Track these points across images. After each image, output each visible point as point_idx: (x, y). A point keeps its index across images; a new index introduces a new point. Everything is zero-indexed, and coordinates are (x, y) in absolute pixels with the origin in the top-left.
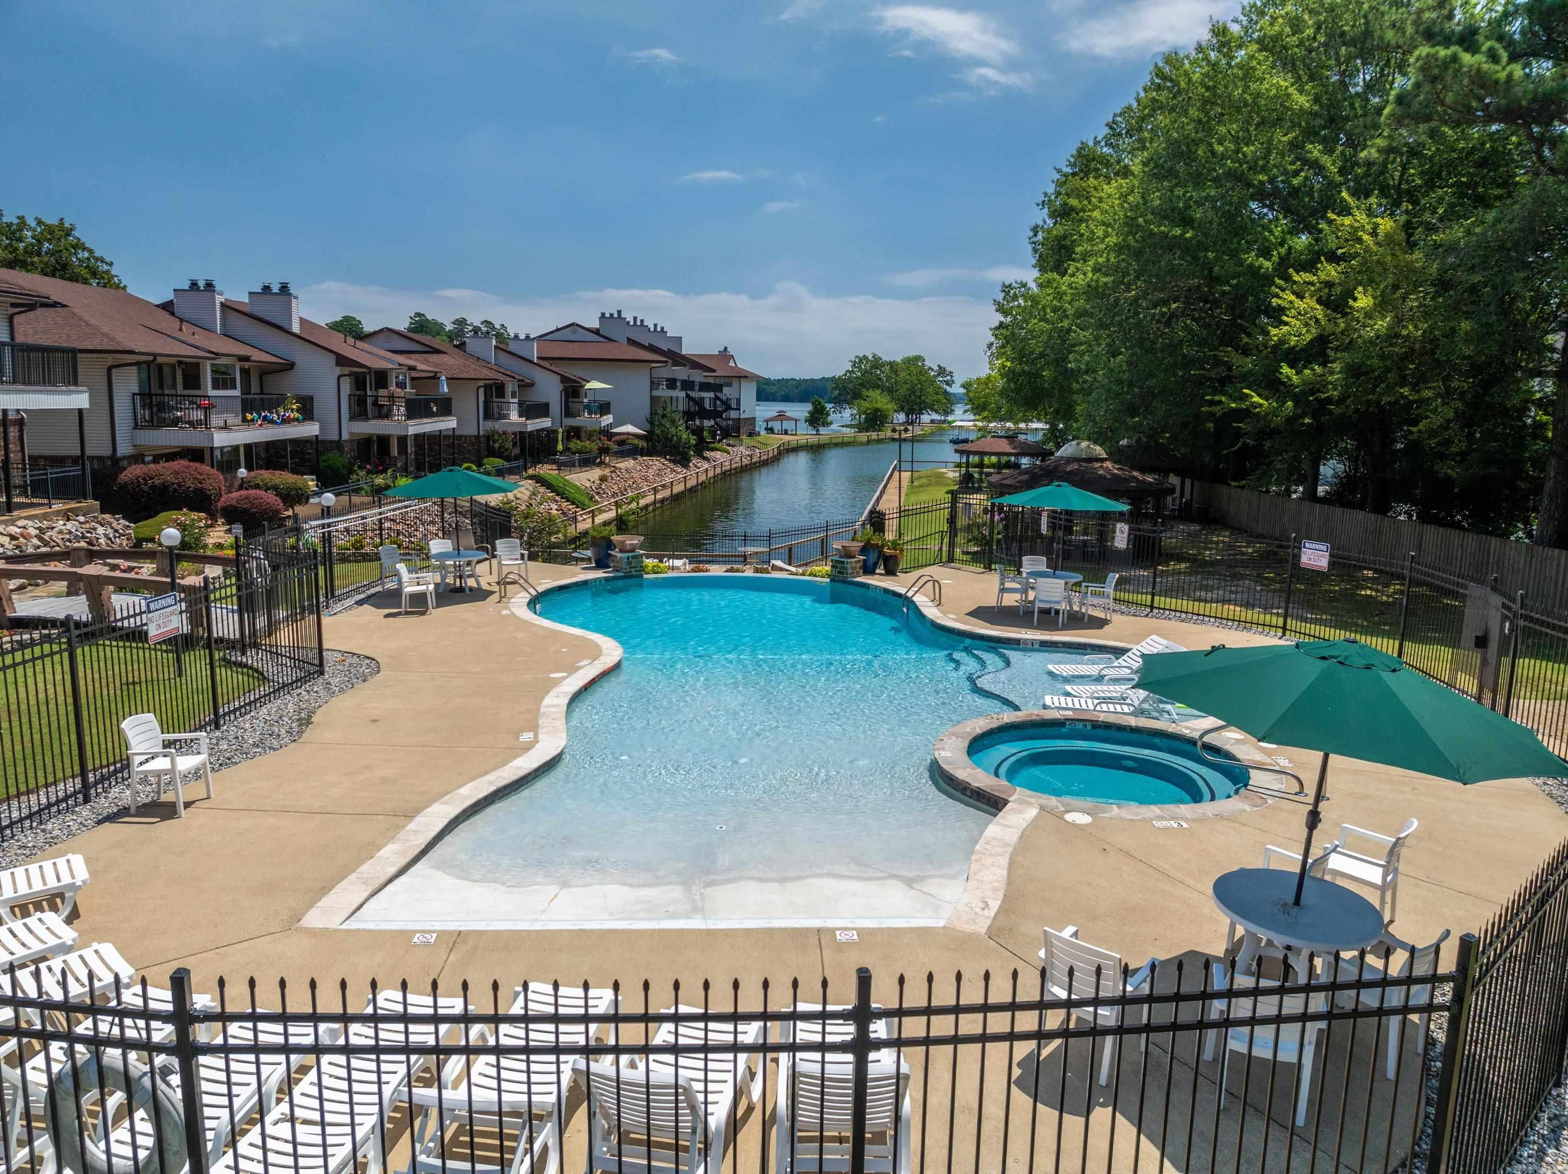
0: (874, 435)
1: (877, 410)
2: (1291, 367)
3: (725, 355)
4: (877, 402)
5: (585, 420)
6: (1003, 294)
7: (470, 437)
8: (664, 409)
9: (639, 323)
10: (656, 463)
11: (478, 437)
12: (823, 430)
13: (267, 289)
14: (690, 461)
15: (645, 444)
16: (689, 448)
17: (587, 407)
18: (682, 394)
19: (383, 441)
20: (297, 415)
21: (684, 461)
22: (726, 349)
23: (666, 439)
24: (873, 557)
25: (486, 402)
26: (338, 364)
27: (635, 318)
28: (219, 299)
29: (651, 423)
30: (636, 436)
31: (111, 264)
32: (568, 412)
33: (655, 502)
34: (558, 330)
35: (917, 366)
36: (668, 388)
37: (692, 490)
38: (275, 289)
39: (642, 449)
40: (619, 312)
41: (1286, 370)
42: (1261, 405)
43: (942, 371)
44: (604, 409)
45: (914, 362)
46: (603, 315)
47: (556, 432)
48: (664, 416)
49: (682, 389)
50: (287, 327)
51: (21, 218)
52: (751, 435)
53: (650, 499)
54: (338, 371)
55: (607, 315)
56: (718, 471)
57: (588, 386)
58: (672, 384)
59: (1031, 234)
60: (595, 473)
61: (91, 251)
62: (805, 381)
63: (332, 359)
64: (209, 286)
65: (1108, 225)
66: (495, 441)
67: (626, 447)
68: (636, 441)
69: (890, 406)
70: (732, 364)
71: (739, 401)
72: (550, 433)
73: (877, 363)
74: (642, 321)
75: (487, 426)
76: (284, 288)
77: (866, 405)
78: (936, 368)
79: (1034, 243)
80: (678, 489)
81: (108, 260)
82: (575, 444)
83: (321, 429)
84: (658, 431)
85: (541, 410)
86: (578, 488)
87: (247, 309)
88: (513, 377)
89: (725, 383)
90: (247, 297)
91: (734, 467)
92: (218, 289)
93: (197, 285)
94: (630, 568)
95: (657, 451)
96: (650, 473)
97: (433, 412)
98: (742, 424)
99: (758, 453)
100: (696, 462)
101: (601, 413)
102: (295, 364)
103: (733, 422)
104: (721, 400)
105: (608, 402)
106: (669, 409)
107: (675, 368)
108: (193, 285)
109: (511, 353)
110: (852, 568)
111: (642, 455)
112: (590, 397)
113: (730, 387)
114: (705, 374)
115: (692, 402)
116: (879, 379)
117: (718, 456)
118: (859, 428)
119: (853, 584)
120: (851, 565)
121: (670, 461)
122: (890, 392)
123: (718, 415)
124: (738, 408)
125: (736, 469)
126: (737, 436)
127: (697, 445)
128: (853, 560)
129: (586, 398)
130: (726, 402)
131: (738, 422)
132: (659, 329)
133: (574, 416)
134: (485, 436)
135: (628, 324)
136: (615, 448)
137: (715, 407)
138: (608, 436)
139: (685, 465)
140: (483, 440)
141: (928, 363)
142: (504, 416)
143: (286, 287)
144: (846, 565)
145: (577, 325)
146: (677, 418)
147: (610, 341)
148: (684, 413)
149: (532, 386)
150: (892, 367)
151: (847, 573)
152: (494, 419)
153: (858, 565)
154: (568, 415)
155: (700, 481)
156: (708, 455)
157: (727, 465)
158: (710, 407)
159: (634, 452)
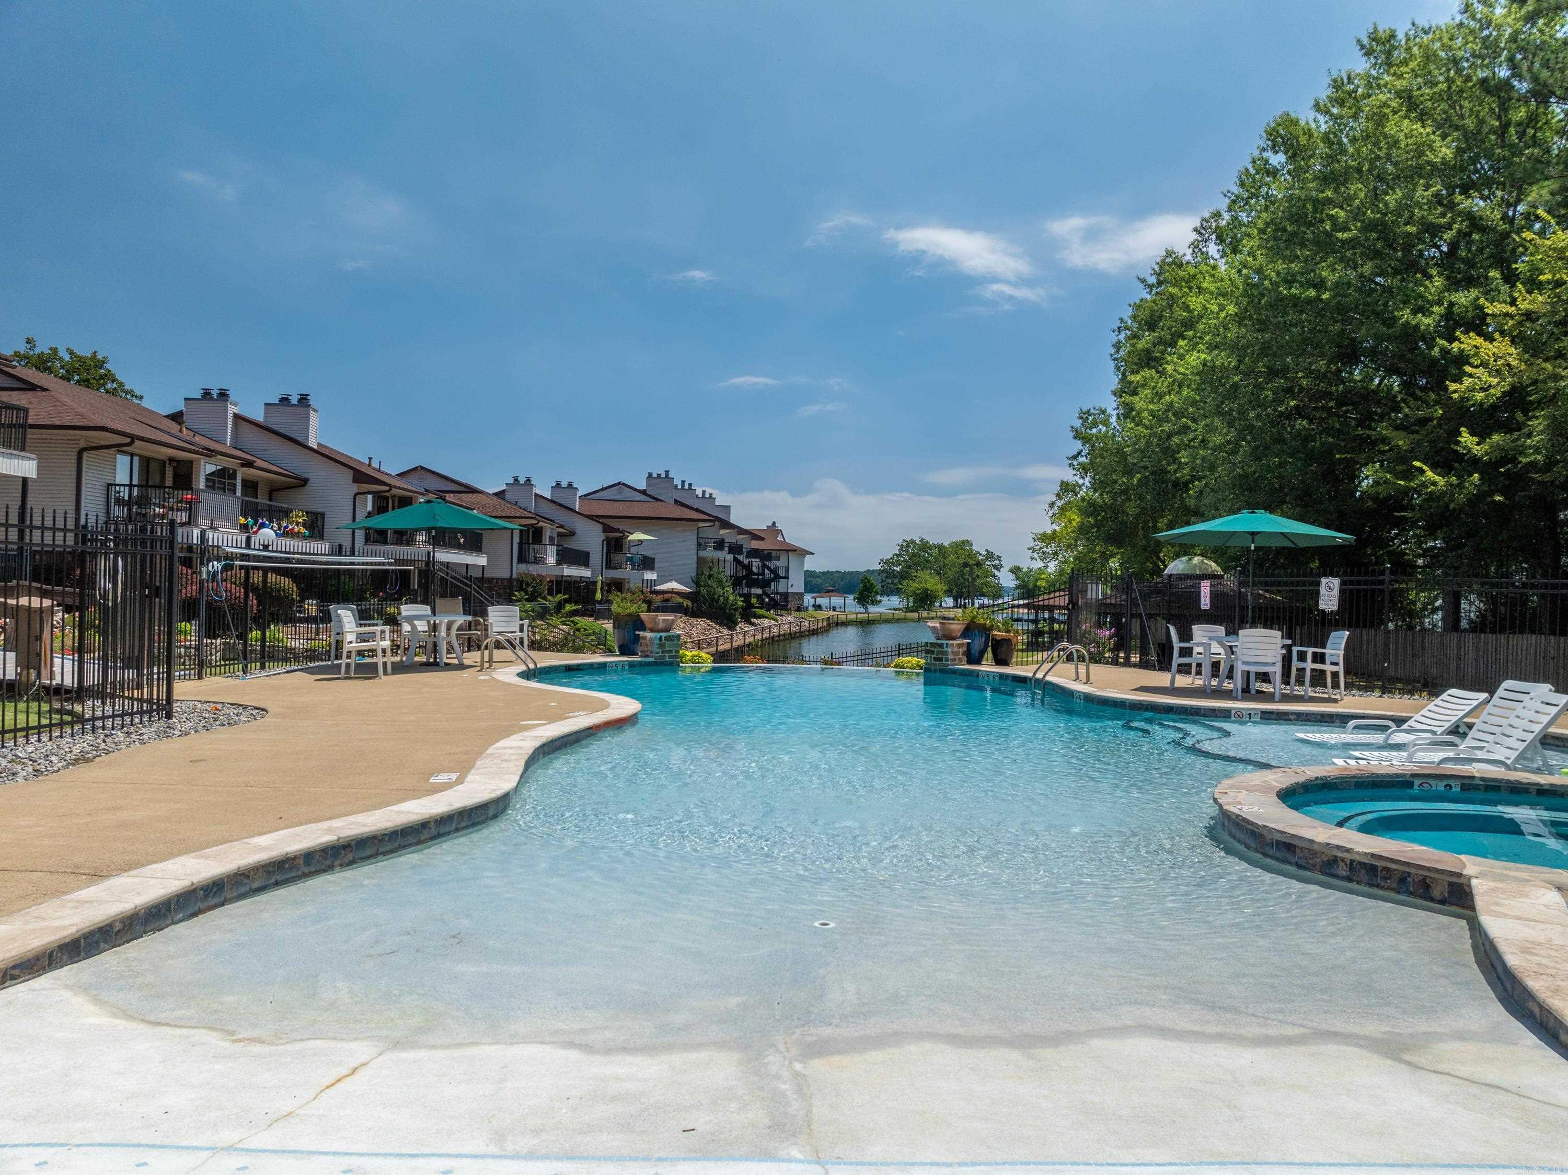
0: (925, 614)
1: (927, 590)
2: (1472, 434)
3: (774, 529)
4: (926, 582)
5: (627, 572)
6: (1080, 421)
7: (502, 579)
8: (711, 569)
9: (687, 487)
10: (701, 624)
11: (510, 580)
12: (872, 609)
13: (285, 400)
14: (736, 624)
15: (690, 604)
16: (736, 609)
17: (630, 560)
18: (730, 557)
20: (303, 530)
21: (730, 622)
22: (774, 523)
23: (713, 599)
24: (979, 641)
25: (521, 544)
26: (355, 481)
27: (683, 482)
28: (232, 410)
29: (697, 583)
30: (679, 593)
31: (141, 398)
32: (610, 565)
34: (603, 489)
35: (965, 550)
36: (715, 549)
38: (294, 400)
39: (687, 607)
40: (667, 472)
41: (1466, 438)
42: (1434, 484)
43: (990, 555)
44: (648, 563)
45: (962, 546)
46: (650, 475)
47: (595, 583)
48: (710, 576)
49: (730, 552)
50: (303, 441)
51: (55, 350)
52: (799, 609)
54: (355, 488)
55: (655, 475)
56: (766, 635)
57: (631, 537)
58: (720, 545)
59: (1113, 350)
61: (121, 384)
63: (349, 474)
64: (223, 395)
65: (1224, 295)
66: (527, 584)
67: (669, 603)
68: (681, 600)
69: (939, 587)
70: (780, 538)
71: (787, 569)
72: (591, 584)
73: (925, 546)
74: (690, 485)
75: (520, 569)
76: (304, 400)
77: (915, 585)
78: (984, 553)
79: (1116, 359)
80: (724, 646)
81: (138, 393)
83: (331, 548)
84: (704, 591)
85: (582, 559)
87: (263, 424)
88: (552, 521)
89: (774, 554)
90: (262, 408)
91: (782, 632)
92: (231, 398)
93: (210, 394)
94: (663, 652)
95: (702, 612)
96: (695, 632)
97: (460, 544)
98: (790, 598)
99: (807, 623)
100: (742, 626)
101: (644, 569)
102: (308, 480)
103: (781, 594)
104: (769, 569)
105: (652, 556)
106: (715, 570)
107: (722, 532)
108: (205, 394)
109: (552, 501)
110: (952, 652)
111: (686, 614)
112: (633, 550)
113: (778, 559)
114: (753, 542)
115: (740, 567)
116: (928, 561)
117: (766, 622)
118: (908, 609)
119: (954, 672)
120: (949, 650)
121: (716, 623)
122: (938, 573)
123: (765, 584)
124: (787, 578)
125: (784, 635)
126: (785, 608)
127: (745, 609)
128: (955, 642)
129: (629, 550)
130: (774, 571)
131: (786, 596)
132: (707, 496)
133: (615, 568)
134: (517, 580)
135: (676, 486)
136: (659, 604)
137: (763, 574)
138: (652, 592)
139: (732, 627)
140: (515, 583)
141: (975, 548)
142: (540, 561)
143: (306, 399)
144: (945, 649)
145: (624, 485)
146: (724, 580)
147: (657, 499)
148: (731, 577)
149: (572, 534)
150: (940, 550)
151: (947, 660)
152: (529, 562)
153: (961, 650)
154: (609, 567)
155: (747, 641)
156: (756, 621)
157: (775, 631)
158: (758, 574)
159: (678, 609)
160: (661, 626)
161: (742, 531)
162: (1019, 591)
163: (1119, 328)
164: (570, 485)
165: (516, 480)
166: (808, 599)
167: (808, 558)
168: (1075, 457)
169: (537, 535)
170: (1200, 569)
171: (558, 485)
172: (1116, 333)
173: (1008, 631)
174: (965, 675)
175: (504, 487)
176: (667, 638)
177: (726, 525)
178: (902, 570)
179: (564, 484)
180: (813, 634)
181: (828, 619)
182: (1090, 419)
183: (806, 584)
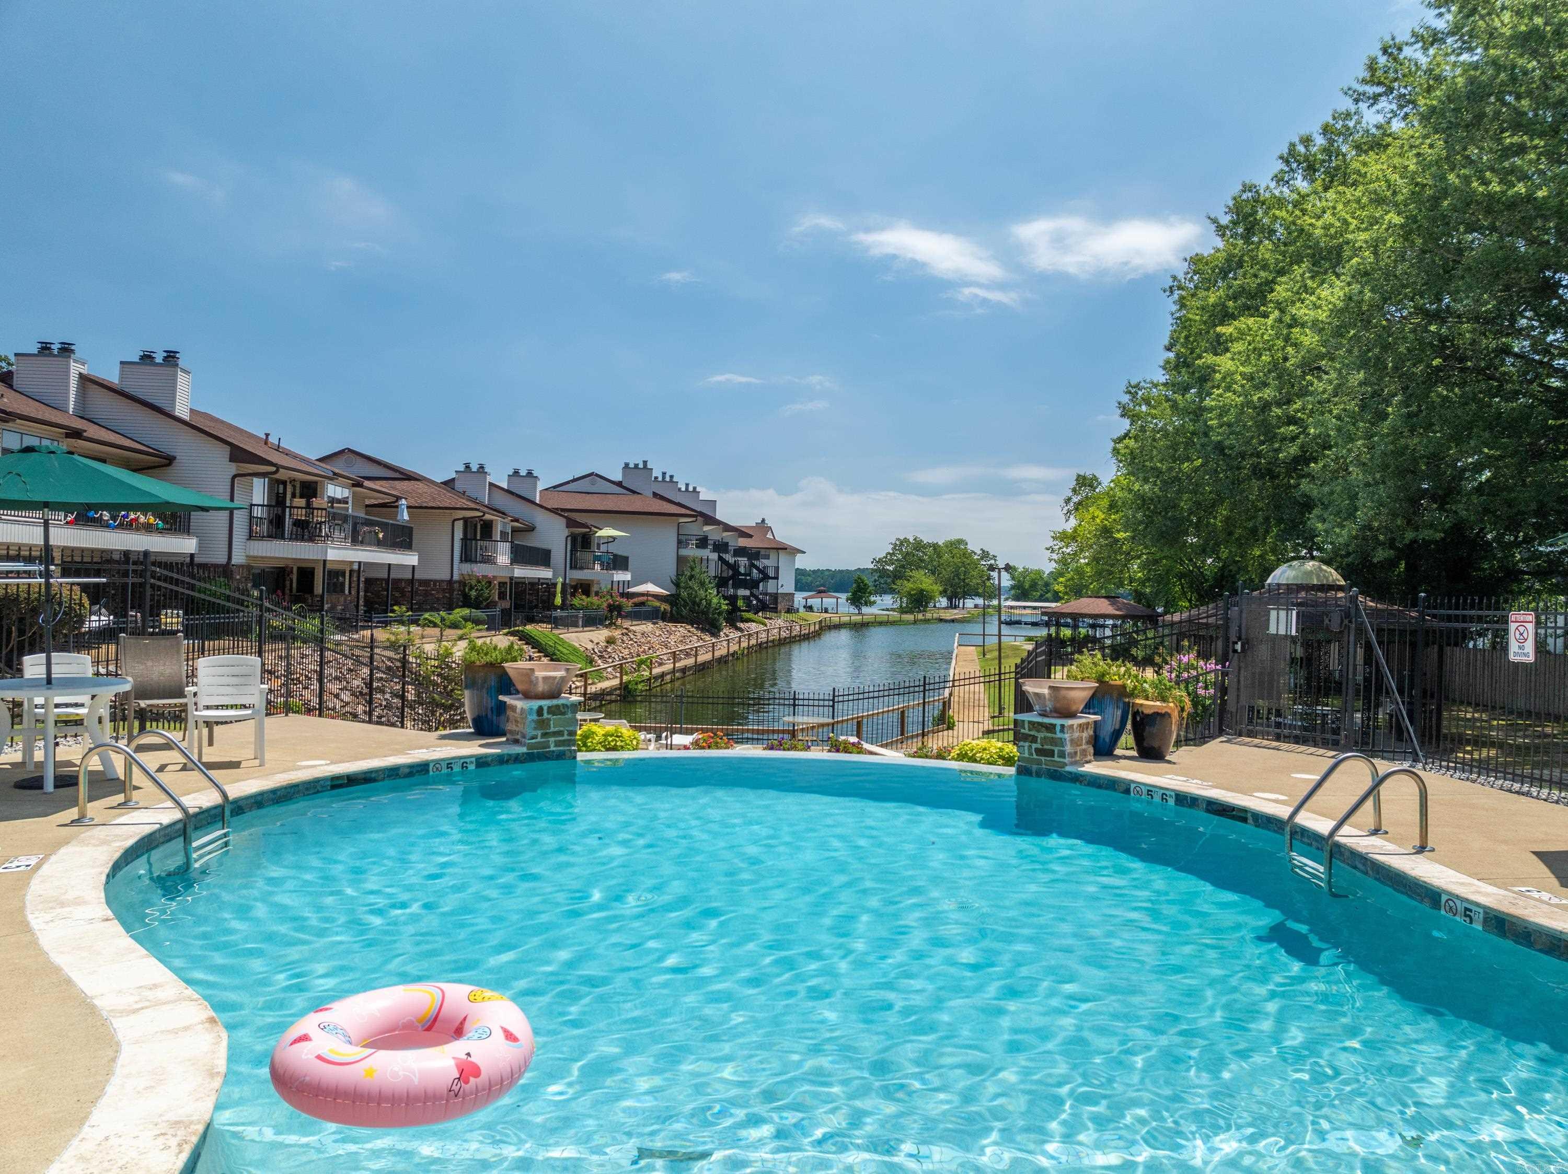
0: (920, 616)
1: (922, 590)
3: (763, 526)
4: (921, 582)
5: (596, 573)
6: (1128, 396)
7: (441, 582)
8: (692, 569)
9: (668, 479)
10: (681, 630)
11: (450, 582)
12: (865, 610)
13: (147, 358)
14: (720, 630)
15: (668, 608)
16: (720, 614)
17: (599, 558)
18: (714, 556)
19: (306, 574)
21: (713, 628)
22: (763, 520)
23: (694, 603)
24: (1112, 717)
25: (465, 540)
26: (233, 459)
27: (664, 473)
28: (75, 369)
29: (677, 585)
30: (656, 596)
32: (575, 565)
33: (674, 671)
34: (574, 480)
35: (960, 549)
36: (698, 546)
37: (722, 660)
38: (158, 358)
39: (665, 612)
40: (645, 463)
43: (985, 555)
44: (620, 563)
45: (956, 545)
46: (627, 465)
47: (555, 585)
48: (691, 577)
49: (714, 550)
50: (167, 409)
52: (789, 611)
53: (668, 667)
54: (233, 468)
55: (632, 466)
56: (753, 642)
57: (600, 533)
58: (703, 542)
60: (600, 635)
62: (841, 572)
64: (66, 350)
66: (471, 588)
67: (644, 609)
68: (657, 604)
69: (934, 587)
70: (769, 536)
71: (777, 569)
72: (550, 586)
73: (919, 545)
74: (671, 477)
75: (461, 570)
76: (171, 357)
77: (910, 585)
78: (979, 552)
80: (704, 657)
82: (579, 600)
83: (200, 546)
84: (684, 594)
85: (542, 557)
86: (575, 649)
87: (119, 387)
88: (504, 513)
89: (763, 552)
90: (117, 368)
91: (771, 638)
92: (78, 354)
93: (49, 349)
94: (545, 735)
95: (682, 616)
96: (672, 640)
97: (378, 540)
98: (780, 599)
99: (798, 628)
100: (727, 632)
101: (614, 569)
102: (174, 458)
103: (771, 595)
104: (757, 568)
105: (625, 554)
106: (697, 570)
107: (707, 528)
108: (43, 348)
109: (508, 491)
110: (1072, 741)
111: (664, 620)
112: (603, 548)
113: (767, 557)
114: (740, 540)
115: (725, 567)
116: (922, 561)
117: (753, 627)
118: (902, 611)
119: (1077, 778)
120: (1067, 736)
121: (697, 628)
122: (933, 573)
123: (754, 585)
124: (776, 578)
125: (773, 641)
126: (775, 610)
127: (729, 613)
128: (1075, 722)
129: (599, 548)
130: (763, 571)
131: (775, 597)
132: (691, 489)
133: (582, 568)
134: (459, 582)
135: (656, 478)
136: (630, 609)
137: (749, 575)
138: (623, 595)
139: (715, 634)
140: (456, 586)
141: (970, 547)
142: (489, 560)
143: (174, 357)
144: (1059, 735)
145: (597, 475)
146: (707, 581)
147: (634, 492)
148: (715, 577)
149: (531, 529)
150: (935, 549)
151: (1062, 754)
152: (476, 562)
153: (1085, 735)
154: (574, 566)
155: (731, 650)
156: (741, 625)
157: (763, 636)
158: (745, 575)
159: (654, 616)
160: (541, 687)
161: (727, 528)
162: (1013, 592)
163: (1171, 288)
164: (530, 474)
165: (467, 467)
166: (799, 598)
167: (799, 556)
168: (1120, 440)
169: (487, 528)
170: (1318, 577)
171: (516, 473)
172: (1168, 293)
173: (1164, 699)
174: (1100, 787)
175: (454, 475)
176: (553, 710)
177: (710, 520)
178: (895, 569)
179: (523, 473)
180: (804, 640)
181: (820, 622)
182: (1140, 393)
183: (797, 582)
